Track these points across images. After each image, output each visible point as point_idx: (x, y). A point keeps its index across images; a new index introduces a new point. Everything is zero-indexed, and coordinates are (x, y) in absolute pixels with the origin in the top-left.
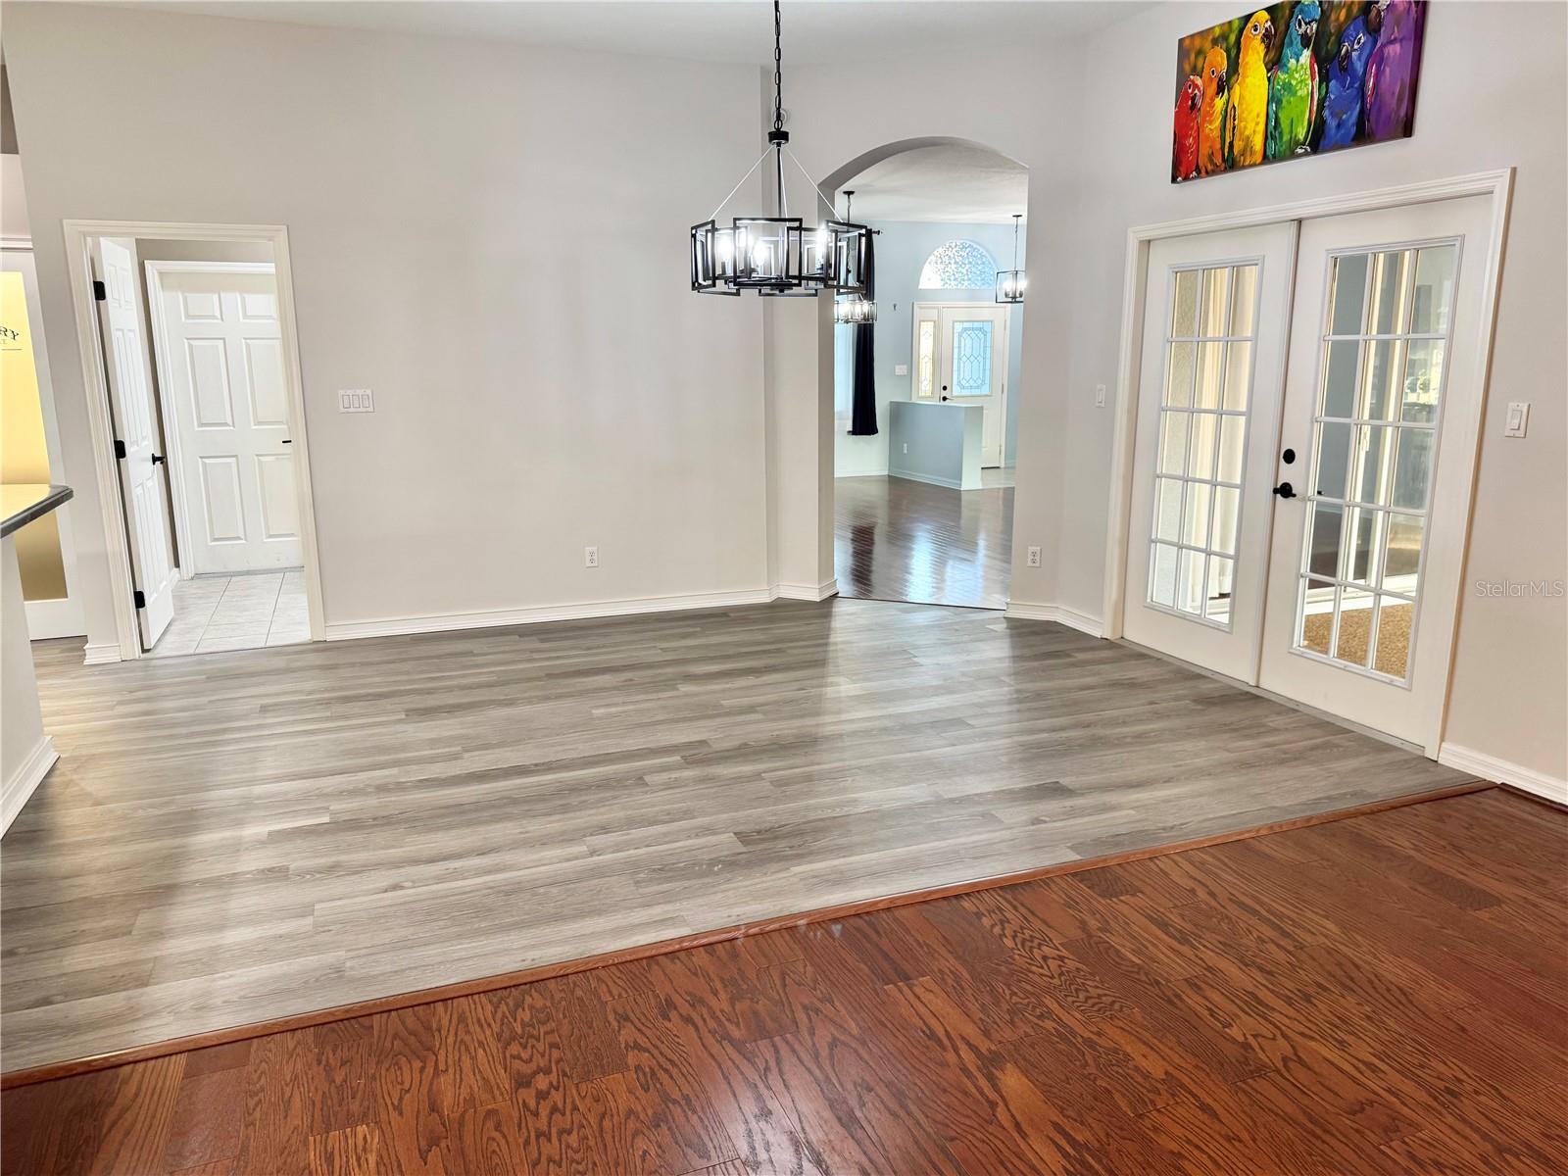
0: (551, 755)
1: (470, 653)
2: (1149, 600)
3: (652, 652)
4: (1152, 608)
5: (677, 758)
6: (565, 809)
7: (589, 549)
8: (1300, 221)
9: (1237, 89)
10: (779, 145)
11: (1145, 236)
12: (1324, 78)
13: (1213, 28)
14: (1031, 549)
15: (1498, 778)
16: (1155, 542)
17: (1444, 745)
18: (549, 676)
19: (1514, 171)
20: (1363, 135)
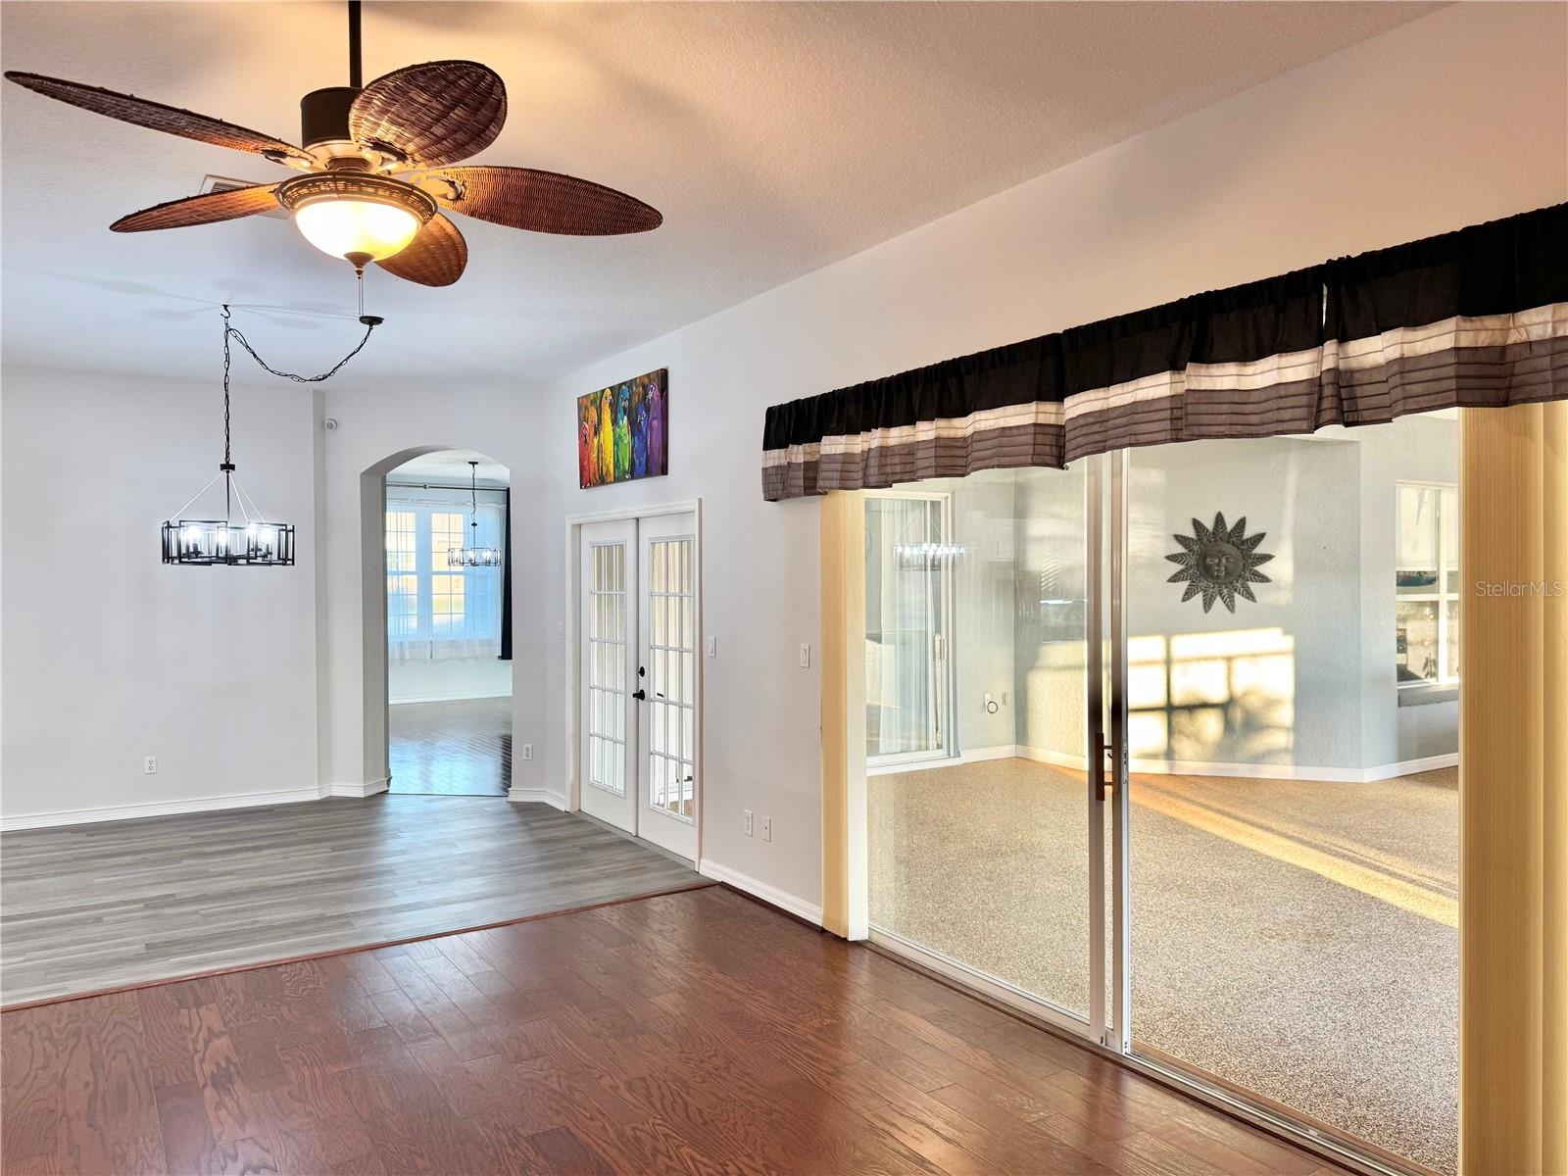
0: (38, 909)
1: (19, 847)
2: (591, 780)
3: (185, 839)
4: (592, 785)
5: (142, 905)
6: (24, 939)
7: (148, 758)
8: (637, 519)
9: (602, 433)
10: (228, 472)
11: (578, 521)
12: (633, 436)
13: (589, 395)
14: (526, 746)
15: (719, 878)
16: (592, 735)
17: (702, 861)
18: (75, 859)
19: (700, 500)
20: (648, 473)
